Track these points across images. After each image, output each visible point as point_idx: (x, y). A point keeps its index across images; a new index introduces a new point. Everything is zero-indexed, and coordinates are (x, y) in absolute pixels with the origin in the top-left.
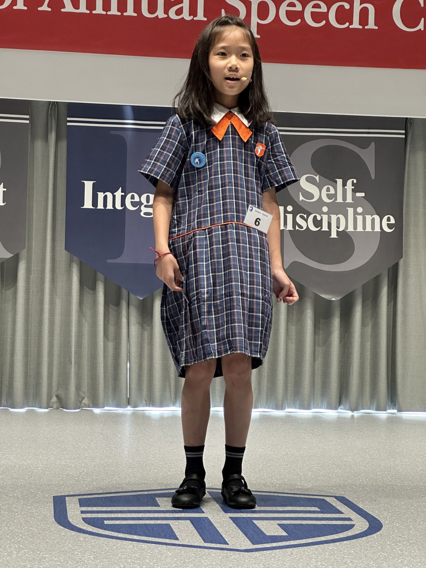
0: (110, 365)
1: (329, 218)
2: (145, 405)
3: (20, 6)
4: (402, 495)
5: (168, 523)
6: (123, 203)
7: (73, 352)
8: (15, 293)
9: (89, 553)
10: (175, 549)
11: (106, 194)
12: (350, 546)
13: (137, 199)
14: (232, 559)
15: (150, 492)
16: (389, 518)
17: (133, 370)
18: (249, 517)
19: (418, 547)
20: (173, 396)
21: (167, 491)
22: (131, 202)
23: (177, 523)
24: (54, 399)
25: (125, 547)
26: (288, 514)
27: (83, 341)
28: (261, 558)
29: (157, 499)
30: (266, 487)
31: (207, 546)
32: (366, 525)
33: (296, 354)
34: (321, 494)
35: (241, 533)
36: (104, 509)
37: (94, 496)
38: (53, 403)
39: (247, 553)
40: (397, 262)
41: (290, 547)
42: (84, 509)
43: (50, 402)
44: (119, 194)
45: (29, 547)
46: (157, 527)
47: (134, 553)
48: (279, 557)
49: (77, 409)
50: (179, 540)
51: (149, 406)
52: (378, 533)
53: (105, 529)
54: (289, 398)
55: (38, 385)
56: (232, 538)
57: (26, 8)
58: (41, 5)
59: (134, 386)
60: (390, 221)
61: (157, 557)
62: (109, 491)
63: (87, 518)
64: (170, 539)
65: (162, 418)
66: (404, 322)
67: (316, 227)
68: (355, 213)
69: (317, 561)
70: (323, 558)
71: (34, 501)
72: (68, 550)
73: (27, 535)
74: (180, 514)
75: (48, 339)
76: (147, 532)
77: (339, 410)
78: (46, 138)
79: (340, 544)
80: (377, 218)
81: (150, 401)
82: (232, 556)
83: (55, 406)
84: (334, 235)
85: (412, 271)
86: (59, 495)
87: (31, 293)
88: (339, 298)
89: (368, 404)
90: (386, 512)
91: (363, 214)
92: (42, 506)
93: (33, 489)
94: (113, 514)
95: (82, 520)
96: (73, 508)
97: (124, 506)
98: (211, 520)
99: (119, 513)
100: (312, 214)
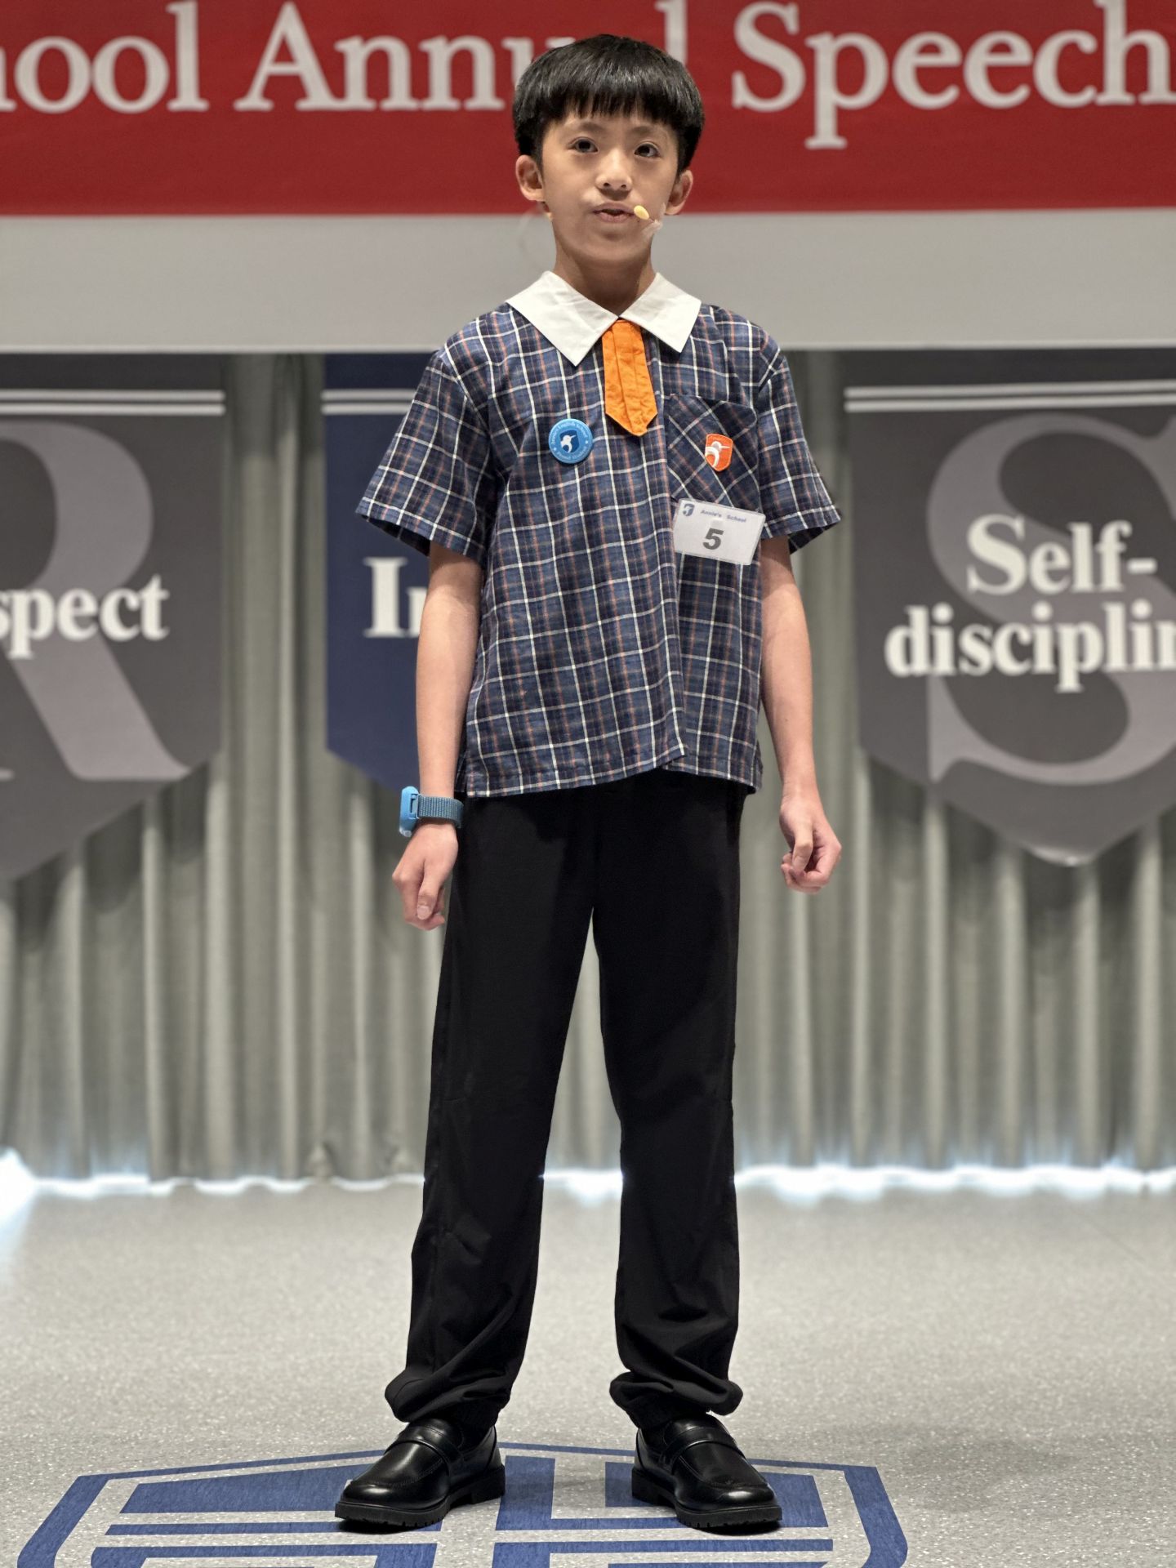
3: (189, 99)
7: (360, 1028)
8: (203, 872)
16: (941, 1540)
18: (548, 1543)
24: (318, 1155)
27: (390, 997)
34: (818, 1459)
36: (180, 1519)
37: (187, 1476)
38: (313, 1163)
42: (126, 1519)
43: (305, 1160)
49: (377, 1182)
55: (272, 1117)
57: (205, 106)
58: (243, 92)
63: (111, 1549)
68: (1130, 619)
75: (294, 993)
77: (1108, 1170)
78: (272, 451)
83: (322, 1171)
86: (97, 1472)
88: (1092, 857)
91: (1152, 620)
92: (23, 1508)
93: (45, 1453)
94: (188, 1536)
95: (89, 1557)
96: (101, 1515)
97: (239, 1511)
98: (438, 1553)
99: (208, 1533)
100: (1005, 626)
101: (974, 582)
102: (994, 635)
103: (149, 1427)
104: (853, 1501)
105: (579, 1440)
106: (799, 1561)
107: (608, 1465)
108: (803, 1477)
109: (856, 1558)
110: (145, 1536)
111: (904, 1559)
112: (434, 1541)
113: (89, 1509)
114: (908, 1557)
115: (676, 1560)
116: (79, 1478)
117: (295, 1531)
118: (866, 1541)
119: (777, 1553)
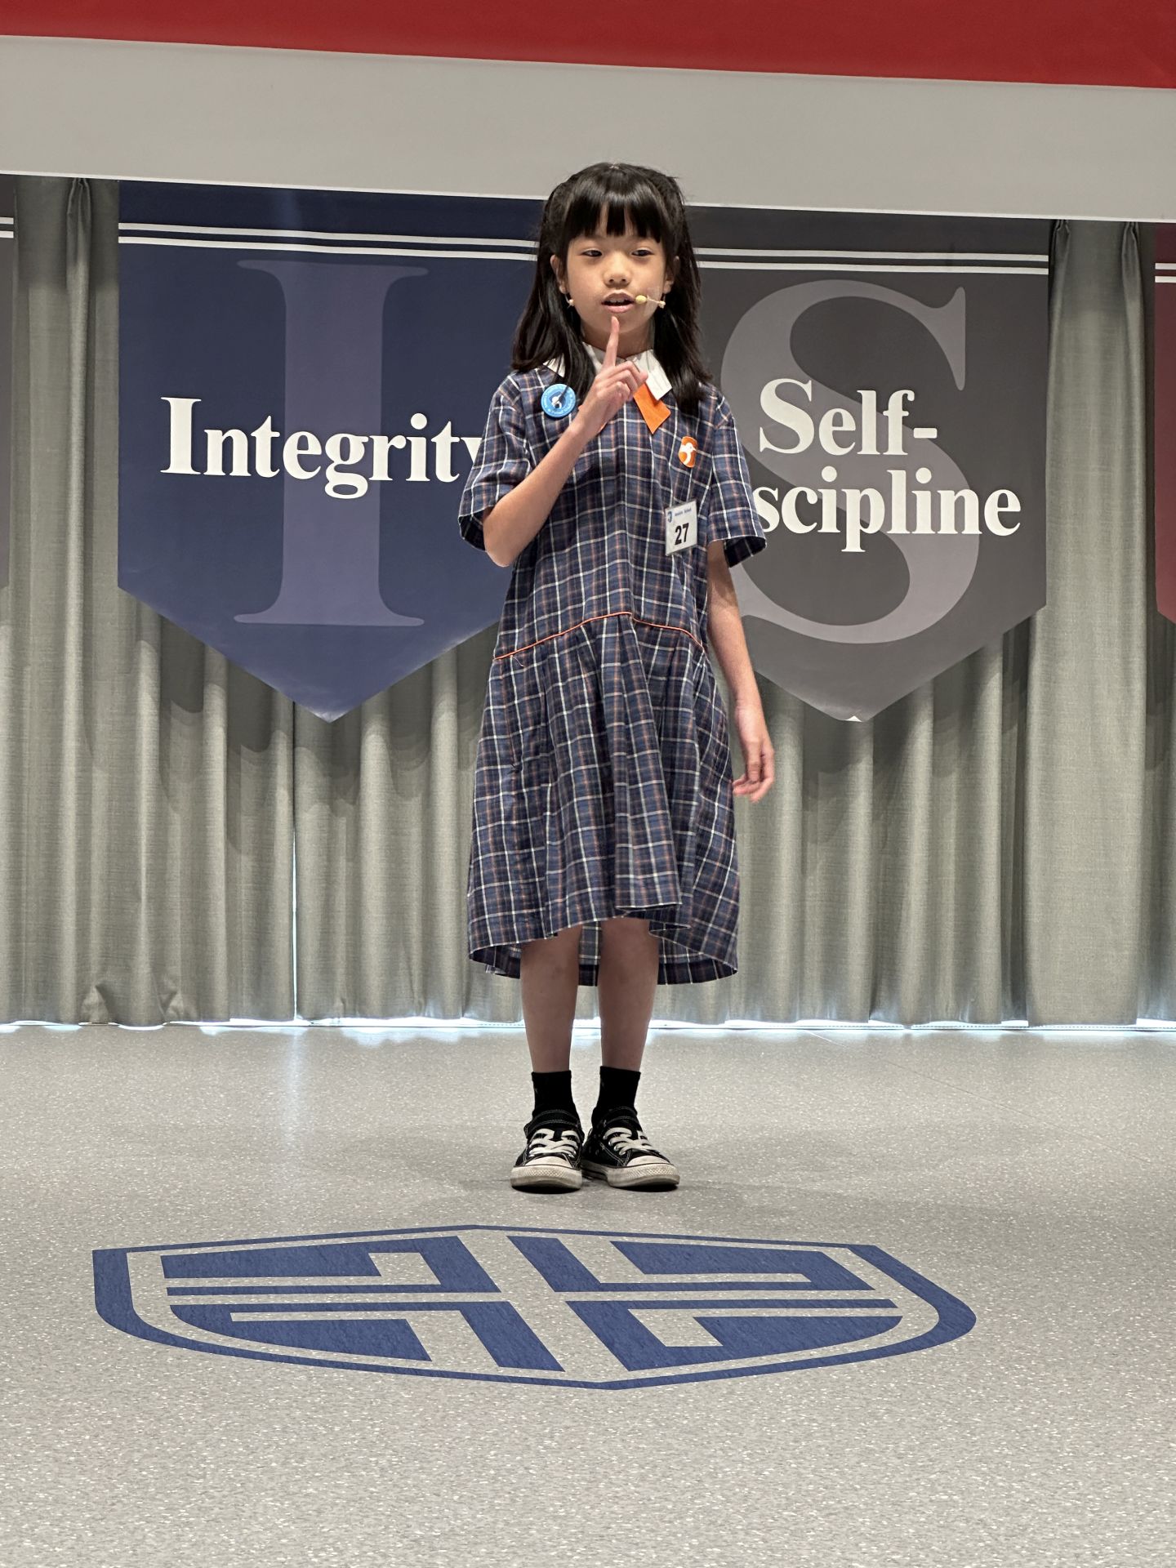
0: (243, 903)
1: (841, 499)
2: (341, 1011)
4: (1029, 1240)
5: (403, 1318)
6: (277, 461)
7: (144, 870)
9: (189, 1395)
10: (420, 1382)
11: (231, 433)
12: (887, 1371)
13: (314, 448)
14: (570, 1408)
15: (355, 1240)
16: (994, 1301)
17: (307, 917)
18: (618, 1302)
19: (1068, 1374)
20: (416, 986)
21: (400, 1237)
22: (299, 456)
23: (425, 1318)
24: (94, 997)
25: (286, 1378)
26: (725, 1292)
27: (171, 839)
28: (648, 1403)
29: (372, 1256)
30: (666, 1224)
31: (505, 1375)
32: (931, 1318)
33: (753, 871)
34: (814, 1240)
35: (597, 1342)
36: (231, 1282)
37: (203, 1250)
38: (89, 1007)
39: (611, 1392)
40: (1026, 617)
41: (726, 1375)
42: (176, 1283)
43: (81, 1005)
44: (264, 434)
45: (29, 1383)
46: (373, 1328)
47: (311, 1394)
48: (697, 1401)
49: (156, 1025)
50: (430, 1360)
51: (354, 1015)
52: (964, 1338)
53: (233, 1336)
54: (735, 990)
55: (49, 960)
56: (573, 1354)
59: (310, 960)
60: (1006, 506)
61: (371, 1403)
62: (243, 1238)
63: (186, 1306)
64: (408, 1357)
65: (388, 1046)
66: (1048, 783)
67: (806, 523)
68: (912, 485)
69: (797, 1411)
70: (813, 1401)
71: (41, 1263)
72: (134, 1390)
73: (23, 1351)
74: (434, 1294)
75: (77, 834)
76: (345, 1340)
77: (871, 1023)
78: (61, 282)
79: (859, 1367)
80: (970, 497)
81: (355, 1002)
82: (571, 1398)
83: (96, 1016)
84: (853, 545)
85: (1069, 641)
86: (109, 1247)
87: (26, 709)
88: (869, 716)
89: (952, 1004)
90: (987, 1283)
91: (933, 487)
92: (63, 1276)
93: (37, 1232)
94: (253, 1295)
95: (171, 1313)
96: (148, 1280)
98: (517, 1309)
100: (793, 487)
101: (764, 444)
102: (782, 495)
103: (124, 1212)
104: (878, 1270)
106: (873, 1314)
107: (614, 1243)
108: (812, 1252)
109: (927, 1314)
110: (211, 1296)
111: (973, 1314)
112: (504, 1299)
113: (130, 1275)
116: (94, 1252)
118: (922, 1300)
119: (847, 1309)
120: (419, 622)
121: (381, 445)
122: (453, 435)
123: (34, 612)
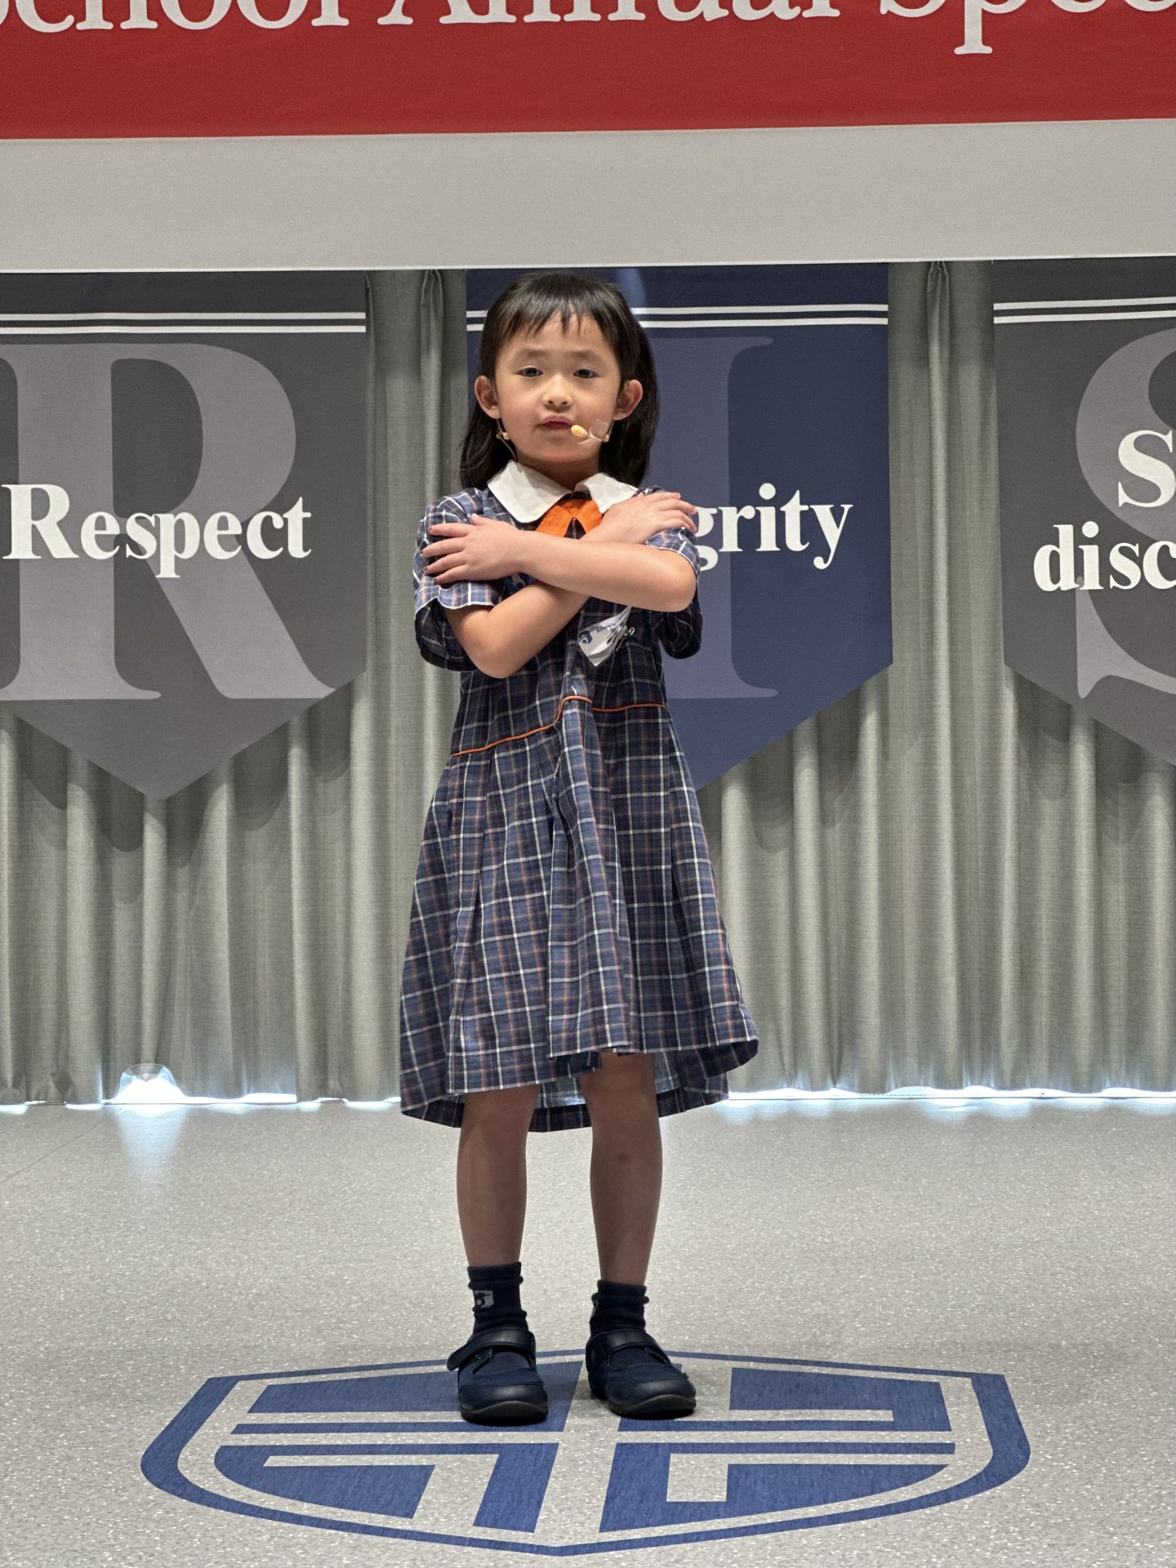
3: (330, 16)
5: (434, 1463)
8: (348, 789)
18: (670, 1444)
20: (787, 1059)
23: (455, 1463)
25: (249, 1537)
31: (470, 1536)
32: (977, 1466)
33: (1129, 935)
35: (602, 1495)
36: (306, 1418)
41: (695, 1538)
42: (253, 1418)
46: (392, 1477)
50: (412, 1517)
53: (247, 1484)
54: (1114, 1057)
56: (562, 1511)
57: (345, 22)
58: (387, 10)
63: (235, 1447)
73: (30, 1500)
78: (416, 369)
86: (227, 1374)
87: (392, 791)
92: (152, 1409)
93: (177, 1355)
94: (312, 1435)
95: (213, 1455)
96: (228, 1415)
97: (365, 1411)
98: (560, 1452)
99: (333, 1431)
100: (1154, 541)
101: (1123, 498)
102: (1143, 551)
103: (283, 1331)
104: (978, 1407)
105: (706, 1346)
106: (920, 1463)
107: (734, 1370)
108: (930, 1383)
109: (977, 1462)
110: (270, 1435)
111: (1026, 1463)
112: (557, 1440)
113: (218, 1408)
114: (1030, 1461)
115: (796, 1461)
116: (210, 1380)
117: (419, 1430)
118: (989, 1445)
119: (899, 1455)
120: (771, 693)
121: (730, 516)
122: (802, 503)
123: (394, 695)
